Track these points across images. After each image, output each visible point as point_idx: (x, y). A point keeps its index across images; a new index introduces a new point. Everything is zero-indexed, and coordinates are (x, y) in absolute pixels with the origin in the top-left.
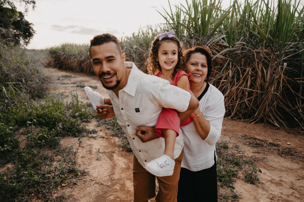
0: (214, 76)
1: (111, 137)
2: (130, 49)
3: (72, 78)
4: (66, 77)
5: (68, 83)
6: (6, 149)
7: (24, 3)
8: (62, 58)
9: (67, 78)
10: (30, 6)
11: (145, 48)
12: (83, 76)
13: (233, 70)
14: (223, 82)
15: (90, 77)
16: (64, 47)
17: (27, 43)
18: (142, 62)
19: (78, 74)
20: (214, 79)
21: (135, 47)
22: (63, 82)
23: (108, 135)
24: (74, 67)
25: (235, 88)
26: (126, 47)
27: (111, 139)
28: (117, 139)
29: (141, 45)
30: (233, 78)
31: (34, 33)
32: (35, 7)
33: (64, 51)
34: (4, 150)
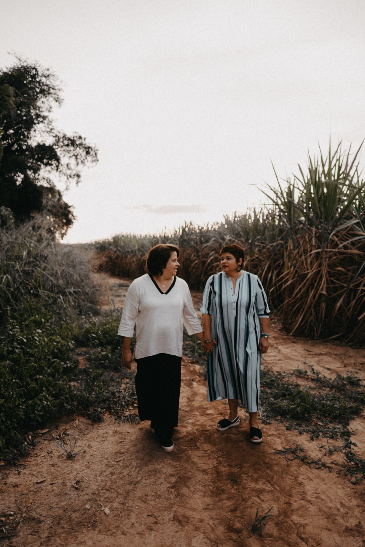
1: (190, 364)
2: (220, 241)
4: (121, 286)
6: (69, 365)
7: (65, 178)
8: (114, 257)
9: (122, 288)
10: (73, 181)
11: (243, 239)
16: (116, 240)
17: (63, 235)
21: (228, 238)
22: (117, 293)
23: (186, 361)
24: (131, 271)
26: (213, 239)
27: (190, 366)
28: (197, 367)
29: (238, 235)
31: (75, 219)
32: (80, 182)
33: (117, 246)
34: (67, 367)
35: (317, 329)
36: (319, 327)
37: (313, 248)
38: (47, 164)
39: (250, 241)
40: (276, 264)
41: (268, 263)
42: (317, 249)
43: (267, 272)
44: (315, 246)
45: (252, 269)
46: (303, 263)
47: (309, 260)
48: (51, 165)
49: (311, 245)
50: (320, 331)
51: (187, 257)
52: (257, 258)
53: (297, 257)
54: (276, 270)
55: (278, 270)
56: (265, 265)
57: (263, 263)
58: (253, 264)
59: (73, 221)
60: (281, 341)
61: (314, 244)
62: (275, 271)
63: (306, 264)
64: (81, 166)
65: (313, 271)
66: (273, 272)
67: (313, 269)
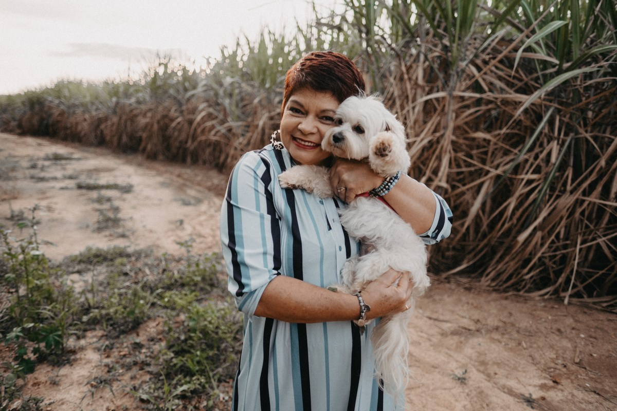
0: (492, 162)
2: (215, 86)
3: (73, 162)
4: (57, 158)
5: (55, 179)
8: (56, 112)
9: (58, 162)
11: (257, 84)
12: (102, 155)
13: (564, 142)
14: (529, 182)
15: (119, 158)
18: (250, 119)
19: (92, 149)
20: (494, 172)
21: (228, 80)
22: (42, 175)
25: (567, 200)
26: (203, 83)
29: (245, 76)
30: (562, 167)
33: (59, 97)
42: (428, 94)
51: (165, 113)
65: (422, 140)
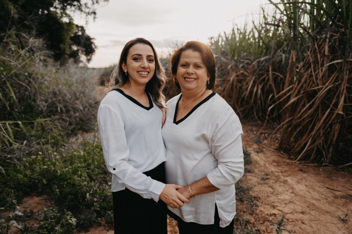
7: (84, 15)
10: (91, 17)
17: (89, 60)
32: (96, 18)
35: (326, 153)
36: (328, 151)
37: (326, 59)
38: (71, 5)
39: (236, 58)
40: (261, 79)
41: (254, 78)
43: (253, 87)
44: (328, 57)
45: (237, 83)
46: (311, 76)
47: (321, 74)
48: (74, 6)
49: (323, 56)
50: (330, 156)
52: (242, 74)
53: (302, 71)
54: (261, 85)
55: (262, 85)
56: (250, 80)
57: (248, 78)
58: (238, 80)
59: (95, 49)
60: (286, 168)
61: (326, 53)
62: (259, 85)
63: (317, 79)
64: (96, 5)
66: (258, 87)
67: (327, 84)
